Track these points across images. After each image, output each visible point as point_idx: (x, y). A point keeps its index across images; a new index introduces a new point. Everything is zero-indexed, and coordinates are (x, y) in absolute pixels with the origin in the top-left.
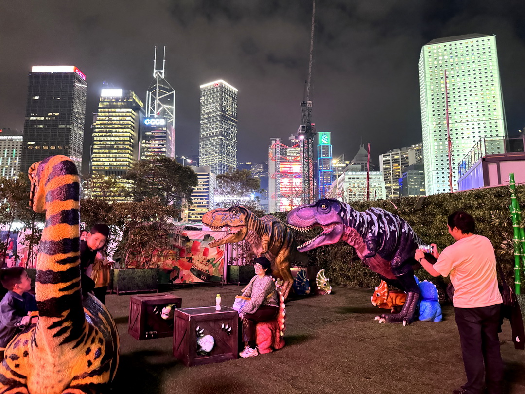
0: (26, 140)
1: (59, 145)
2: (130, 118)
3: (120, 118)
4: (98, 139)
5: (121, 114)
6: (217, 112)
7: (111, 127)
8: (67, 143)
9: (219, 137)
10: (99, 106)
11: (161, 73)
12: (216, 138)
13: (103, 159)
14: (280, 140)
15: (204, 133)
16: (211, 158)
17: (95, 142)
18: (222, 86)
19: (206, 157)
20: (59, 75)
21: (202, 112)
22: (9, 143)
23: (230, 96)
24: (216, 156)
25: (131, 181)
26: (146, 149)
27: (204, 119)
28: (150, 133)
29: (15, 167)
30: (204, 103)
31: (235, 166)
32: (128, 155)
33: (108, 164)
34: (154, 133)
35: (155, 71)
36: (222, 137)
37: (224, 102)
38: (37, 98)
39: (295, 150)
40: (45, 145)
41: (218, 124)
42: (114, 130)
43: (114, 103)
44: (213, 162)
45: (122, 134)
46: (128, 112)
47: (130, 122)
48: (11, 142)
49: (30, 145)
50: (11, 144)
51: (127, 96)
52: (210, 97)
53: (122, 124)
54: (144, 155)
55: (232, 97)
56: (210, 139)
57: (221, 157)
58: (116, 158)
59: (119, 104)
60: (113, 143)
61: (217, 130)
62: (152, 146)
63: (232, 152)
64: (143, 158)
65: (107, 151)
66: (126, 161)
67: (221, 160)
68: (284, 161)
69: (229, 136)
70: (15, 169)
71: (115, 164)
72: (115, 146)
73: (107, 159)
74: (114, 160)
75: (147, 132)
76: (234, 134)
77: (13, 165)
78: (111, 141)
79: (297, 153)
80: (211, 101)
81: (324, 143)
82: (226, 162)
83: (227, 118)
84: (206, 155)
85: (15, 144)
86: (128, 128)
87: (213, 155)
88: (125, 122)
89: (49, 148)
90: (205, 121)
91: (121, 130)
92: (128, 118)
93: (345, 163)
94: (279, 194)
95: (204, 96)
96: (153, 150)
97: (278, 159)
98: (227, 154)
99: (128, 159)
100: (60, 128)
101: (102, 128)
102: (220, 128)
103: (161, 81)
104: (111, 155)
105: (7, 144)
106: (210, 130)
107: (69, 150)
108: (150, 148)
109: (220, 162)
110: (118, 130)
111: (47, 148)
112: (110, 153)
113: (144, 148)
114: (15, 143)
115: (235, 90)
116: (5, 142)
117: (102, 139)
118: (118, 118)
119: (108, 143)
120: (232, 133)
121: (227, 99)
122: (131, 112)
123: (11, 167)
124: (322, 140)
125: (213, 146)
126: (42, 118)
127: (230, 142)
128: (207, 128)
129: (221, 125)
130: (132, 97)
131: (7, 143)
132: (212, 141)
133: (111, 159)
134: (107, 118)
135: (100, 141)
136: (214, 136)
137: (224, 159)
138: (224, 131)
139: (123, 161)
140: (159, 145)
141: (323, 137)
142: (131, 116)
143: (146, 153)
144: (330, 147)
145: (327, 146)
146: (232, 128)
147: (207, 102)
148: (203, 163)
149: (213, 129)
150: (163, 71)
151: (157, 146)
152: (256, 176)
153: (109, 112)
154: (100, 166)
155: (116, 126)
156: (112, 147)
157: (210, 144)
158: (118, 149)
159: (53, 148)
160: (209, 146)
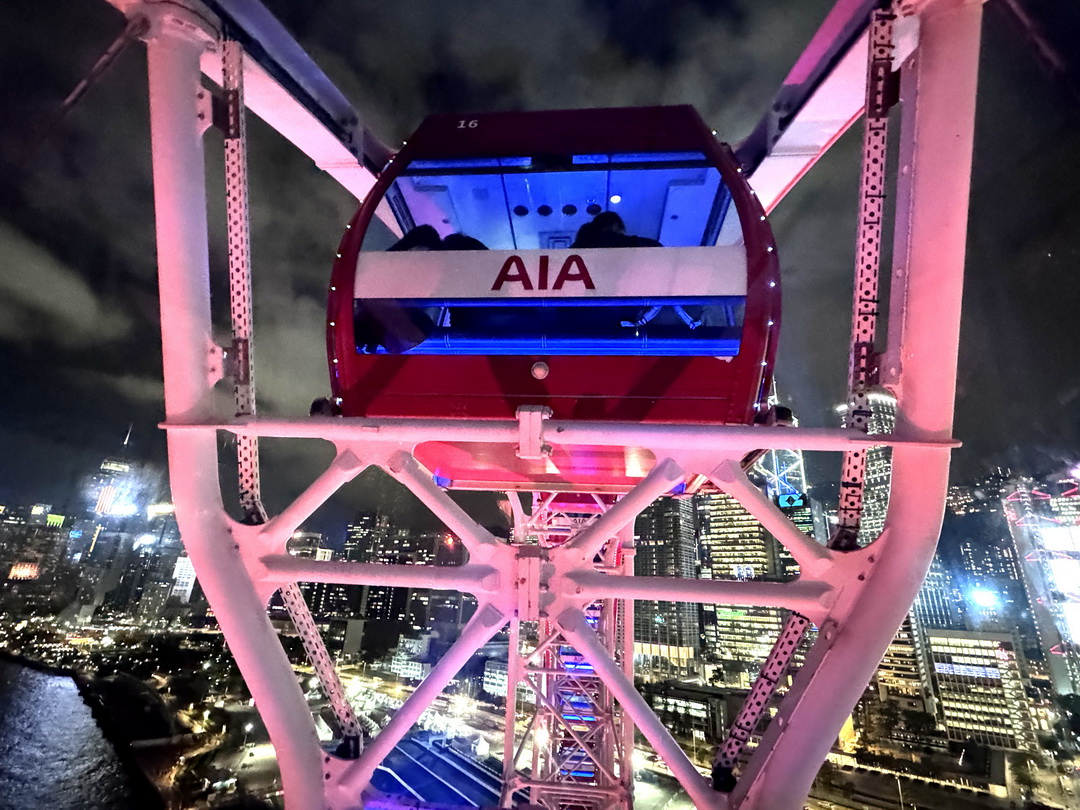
1: (667, 538)
8: (676, 535)
32: (759, 553)
42: (735, 518)
58: (743, 557)
60: (737, 536)
64: (783, 555)
65: (730, 548)
72: (740, 541)
73: (731, 560)
74: (741, 560)
100: (667, 517)
104: (736, 554)
106: (868, 474)
112: (734, 550)
119: (730, 536)
133: (737, 560)
134: (723, 502)
135: (719, 534)
154: (724, 569)
155: (737, 512)
156: (735, 542)
157: (872, 498)
158: (744, 544)
159: (660, 543)
160: (873, 501)
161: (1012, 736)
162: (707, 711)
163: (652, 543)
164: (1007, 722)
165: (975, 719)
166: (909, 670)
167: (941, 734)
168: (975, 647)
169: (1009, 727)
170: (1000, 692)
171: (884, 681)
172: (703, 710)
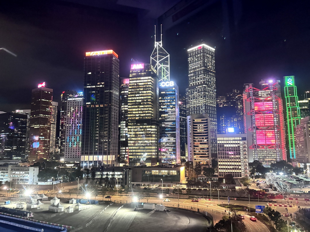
0: (85, 101)
1: (105, 104)
2: (150, 83)
3: (144, 84)
4: (131, 99)
5: (145, 81)
6: (201, 67)
7: (138, 90)
8: (110, 102)
9: (203, 86)
10: (130, 76)
11: (160, 44)
12: (201, 86)
13: (135, 112)
14: (252, 85)
15: (192, 83)
16: (198, 101)
17: (129, 101)
18: (204, 48)
19: (194, 100)
20: (103, 57)
21: (190, 69)
22: (73, 103)
23: (210, 55)
24: (202, 99)
25: (153, 127)
26: (162, 104)
27: (191, 73)
28: (164, 92)
29: (78, 118)
30: (191, 62)
31: (215, 106)
32: (150, 109)
33: (138, 115)
34: (167, 92)
35: (156, 43)
36: (205, 85)
37: (206, 60)
38: (90, 73)
39: (265, 92)
40: (96, 104)
41: (202, 76)
42: (140, 92)
43: (140, 74)
44: (199, 104)
45: (146, 94)
46: (149, 79)
47: (150, 86)
48: (75, 102)
49: (88, 104)
50: (75, 103)
51: (147, 68)
52: (195, 57)
53: (146, 88)
54: (161, 108)
55: (211, 55)
56: (197, 87)
57: (205, 100)
58: (143, 111)
59: (143, 73)
60: (140, 101)
61: (202, 81)
62: (166, 101)
63: (213, 95)
64: (160, 110)
65: (136, 106)
66: (150, 113)
67: (205, 103)
68: (257, 101)
69: (210, 84)
70: (77, 120)
71: (142, 115)
72: (142, 103)
73: (137, 112)
74: (142, 112)
75: (162, 92)
76: (214, 82)
77: (77, 117)
78: (139, 99)
79: (267, 94)
80: (196, 60)
81: (290, 85)
82: (209, 103)
83: (208, 71)
84: (194, 99)
86: (149, 90)
87: (199, 99)
88: (147, 86)
89: (99, 106)
90: (192, 75)
91: (145, 92)
92: (149, 83)
93: (307, 100)
94: (254, 127)
95: (190, 57)
96: (166, 104)
97: (252, 100)
98: (209, 97)
99: (150, 112)
100: (106, 92)
101: (133, 91)
102: (203, 79)
103: (160, 49)
104: (139, 109)
106: (196, 81)
107: (112, 106)
108: (164, 103)
109: (205, 104)
110: (143, 92)
112: (138, 108)
113: (160, 103)
114: (77, 102)
115: (213, 49)
116: (71, 102)
117: (133, 98)
118: (142, 84)
119: (137, 101)
120: (212, 81)
121: (208, 57)
122: (151, 79)
123: (75, 118)
124: (288, 82)
125: (199, 92)
126: (94, 87)
127: (211, 88)
128: (193, 79)
129: (204, 77)
130: (151, 68)
131: (72, 102)
132: (198, 89)
133: (140, 112)
134: (135, 84)
135: (132, 100)
136: (199, 85)
137: (207, 101)
138: (207, 81)
139: (148, 113)
140: (170, 100)
141: (288, 80)
142: (151, 82)
143: (162, 107)
144: (295, 87)
145: (293, 87)
146: (212, 78)
147: (193, 61)
148: (192, 105)
149: (198, 80)
150: (161, 42)
151: (169, 101)
152: (221, 106)
153: (136, 80)
154: (133, 117)
155: (141, 89)
156: (140, 104)
157: (196, 91)
158: (143, 105)
159: (102, 106)
160: (196, 93)
161: (241, 173)
162: (123, 175)
163: (97, 106)
164: (240, 167)
165: (229, 168)
166: (205, 154)
167: (216, 176)
168: (233, 140)
169: (240, 169)
170: (239, 157)
171: (195, 160)
172: (121, 174)
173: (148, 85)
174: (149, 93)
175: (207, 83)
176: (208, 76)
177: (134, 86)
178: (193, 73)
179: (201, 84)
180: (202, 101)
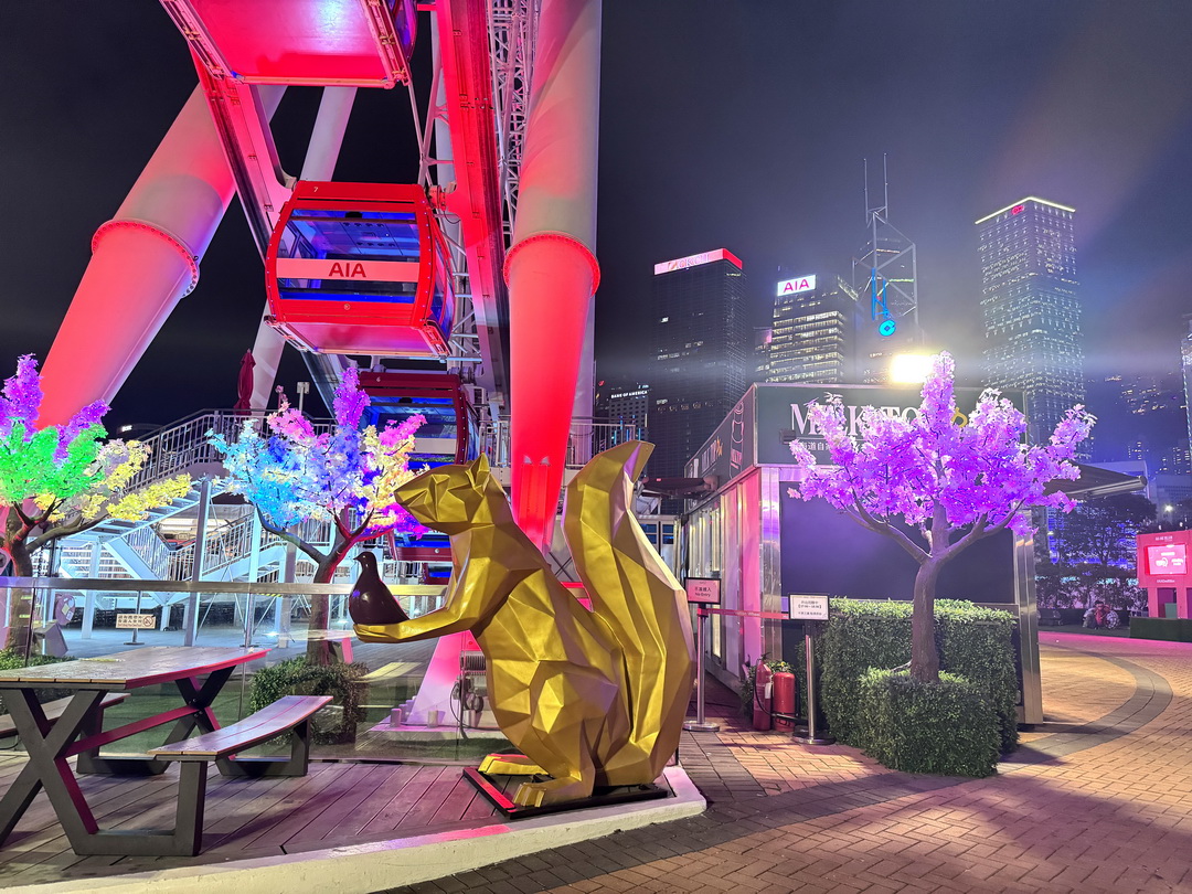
0: (653, 397)
1: (707, 401)
2: (835, 330)
3: (817, 333)
5: (819, 325)
6: (1023, 272)
7: (799, 353)
8: (721, 395)
9: (1033, 332)
10: (774, 316)
12: (1027, 334)
15: (993, 327)
16: (1015, 384)
18: (1031, 210)
20: (698, 271)
21: (985, 280)
22: (625, 406)
23: (1055, 229)
27: (990, 294)
30: (987, 257)
35: (866, 211)
36: (1041, 331)
37: (1040, 246)
38: (665, 320)
40: (682, 403)
41: (1027, 301)
42: (806, 359)
43: (802, 306)
45: (821, 363)
46: (830, 318)
47: (836, 338)
48: (628, 402)
49: (661, 405)
50: (628, 406)
51: (825, 286)
52: (1003, 240)
53: (821, 344)
55: (1061, 230)
56: (1010, 339)
57: (1042, 379)
59: (812, 304)
61: (1027, 316)
63: (1070, 363)
67: (1043, 387)
69: (1061, 325)
76: (1074, 317)
78: (802, 380)
80: (1006, 249)
82: (1058, 390)
83: (1051, 281)
84: (1001, 377)
85: (634, 406)
86: (833, 350)
87: (1022, 377)
88: (827, 339)
89: (691, 407)
90: (994, 299)
92: (831, 331)
95: (986, 242)
98: (1057, 370)
100: (708, 369)
101: (782, 358)
102: (1033, 310)
105: (622, 407)
106: (1008, 318)
107: (725, 407)
109: (1041, 390)
111: (687, 408)
114: (634, 402)
115: (1068, 211)
116: (617, 402)
117: (785, 378)
118: (811, 334)
120: (1067, 315)
121: (1049, 238)
122: (837, 318)
125: (1018, 355)
126: (677, 356)
127: (1063, 338)
128: (999, 313)
129: (1036, 302)
130: (837, 285)
131: (621, 404)
132: (1016, 343)
136: (1019, 331)
137: (1051, 383)
138: (1046, 317)
142: (836, 326)
146: (1067, 304)
147: (995, 254)
149: (1016, 315)
153: (793, 325)
157: (1009, 352)
159: (697, 407)
160: (1008, 356)
173: (828, 335)
174: (830, 359)
175: (1046, 321)
176: (1052, 301)
177: (786, 341)
178: (997, 292)
179: (1028, 328)
180: (1031, 383)
